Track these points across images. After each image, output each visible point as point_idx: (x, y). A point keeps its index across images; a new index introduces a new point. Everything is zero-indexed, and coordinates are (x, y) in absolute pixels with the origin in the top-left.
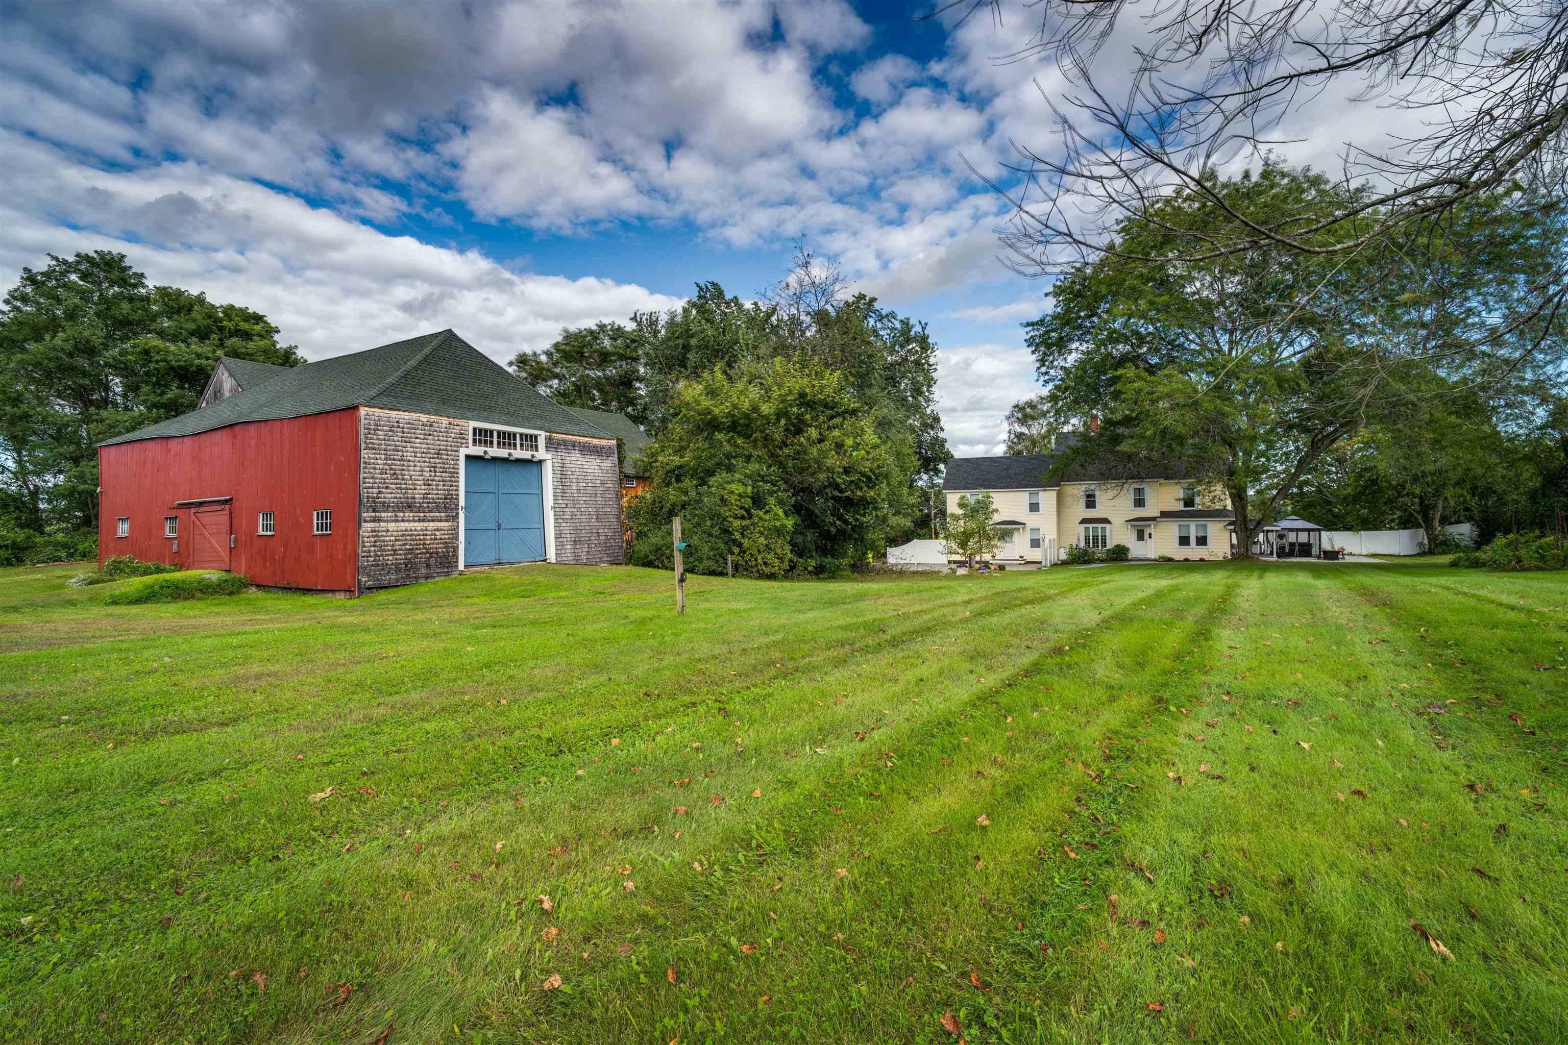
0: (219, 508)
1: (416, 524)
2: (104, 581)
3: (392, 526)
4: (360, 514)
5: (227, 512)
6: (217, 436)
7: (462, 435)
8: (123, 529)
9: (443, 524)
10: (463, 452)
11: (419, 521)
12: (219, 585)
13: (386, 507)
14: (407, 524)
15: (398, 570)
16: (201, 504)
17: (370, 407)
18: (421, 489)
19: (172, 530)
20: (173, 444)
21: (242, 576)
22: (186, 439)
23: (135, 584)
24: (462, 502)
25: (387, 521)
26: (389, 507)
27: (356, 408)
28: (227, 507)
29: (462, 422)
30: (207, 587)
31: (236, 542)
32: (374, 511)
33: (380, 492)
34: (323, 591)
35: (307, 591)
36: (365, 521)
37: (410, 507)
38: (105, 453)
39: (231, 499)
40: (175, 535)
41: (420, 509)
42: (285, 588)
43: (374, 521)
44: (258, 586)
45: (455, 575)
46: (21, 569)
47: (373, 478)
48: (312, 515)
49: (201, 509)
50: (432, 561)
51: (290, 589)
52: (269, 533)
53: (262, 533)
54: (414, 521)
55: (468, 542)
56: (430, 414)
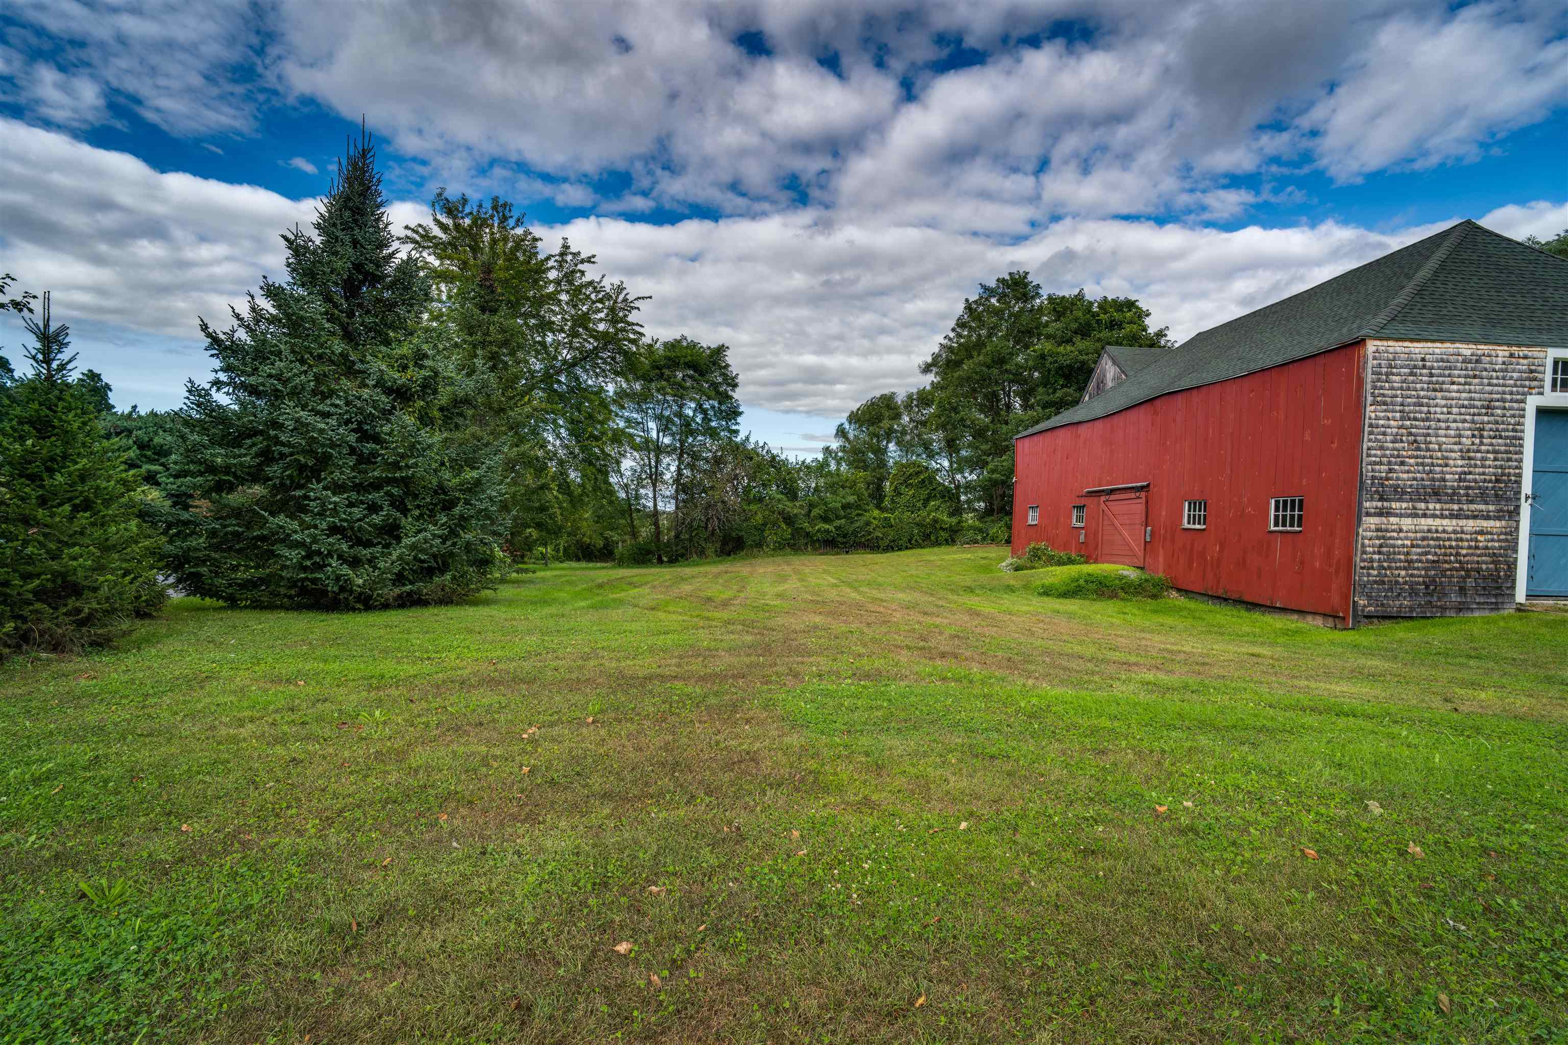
0: (1133, 495)
1: (1446, 522)
2: (1027, 568)
3: (1407, 523)
4: (1360, 504)
5: (1143, 500)
6: (1132, 415)
7: (1533, 375)
8: (1033, 518)
9: (1491, 523)
10: (1533, 403)
11: (1452, 516)
12: (1140, 585)
13: (1399, 493)
14: (1430, 521)
15: (1413, 592)
16: (1112, 491)
17: (1381, 339)
18: (1458, 464)
19: (1079, 519)
20: (1082, 429)
21: (1161, 575)
22: (1097, 423)
23: (1058, 574)
24: (1527, 487)
25: (1401, 516)
26: (1404, 493)
27: (1360, 342)
28: (1143, 494)
29: (1535, 352)
30: (1130, 586)
31: (1152, 535)
32: (1381, 499)
33: (1391, 471)
34: (1284, 610)
35: (1252, 606)
36: (1368, 514)
37: (1437, 494)
38: (1020, 444)
39: (1148, 485)
40: (1082, 525)
41: (1453, 497)
42: (1218, 598)
43: (1380, 514)
44: (1179, 590)
45: (1509, 611)
46: (955, 548)
47: (1382, 448)
48: (1268, 504)
49: (1113, 497)
50: (1470, 582)
51: (1226, 600)
52: (1197, 527)
53: (1186, 526)
54: (1442, 517)
55: (1532, 556)
56: (1476, 342)
